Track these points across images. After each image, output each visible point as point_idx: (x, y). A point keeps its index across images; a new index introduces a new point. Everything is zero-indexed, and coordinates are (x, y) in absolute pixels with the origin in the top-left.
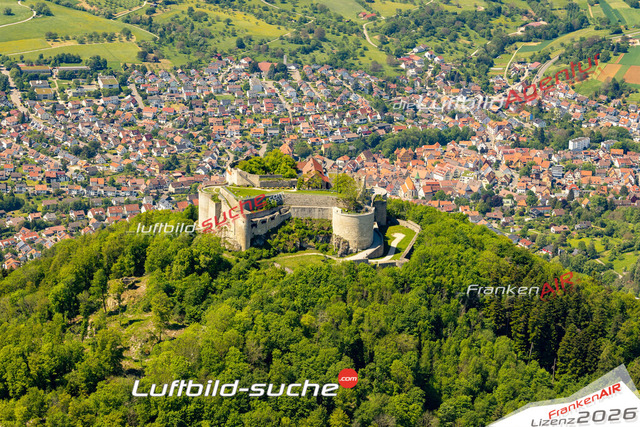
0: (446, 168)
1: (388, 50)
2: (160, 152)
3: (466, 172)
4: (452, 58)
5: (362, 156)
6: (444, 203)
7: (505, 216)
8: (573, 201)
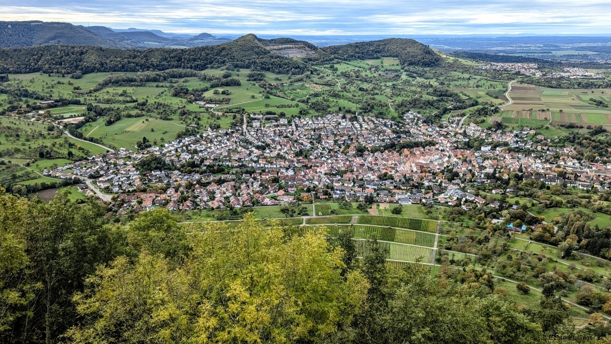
1: (398, 112)
5: (387, 152)
6: (427, 174)
7: (462, 182)
8: (497, 175)
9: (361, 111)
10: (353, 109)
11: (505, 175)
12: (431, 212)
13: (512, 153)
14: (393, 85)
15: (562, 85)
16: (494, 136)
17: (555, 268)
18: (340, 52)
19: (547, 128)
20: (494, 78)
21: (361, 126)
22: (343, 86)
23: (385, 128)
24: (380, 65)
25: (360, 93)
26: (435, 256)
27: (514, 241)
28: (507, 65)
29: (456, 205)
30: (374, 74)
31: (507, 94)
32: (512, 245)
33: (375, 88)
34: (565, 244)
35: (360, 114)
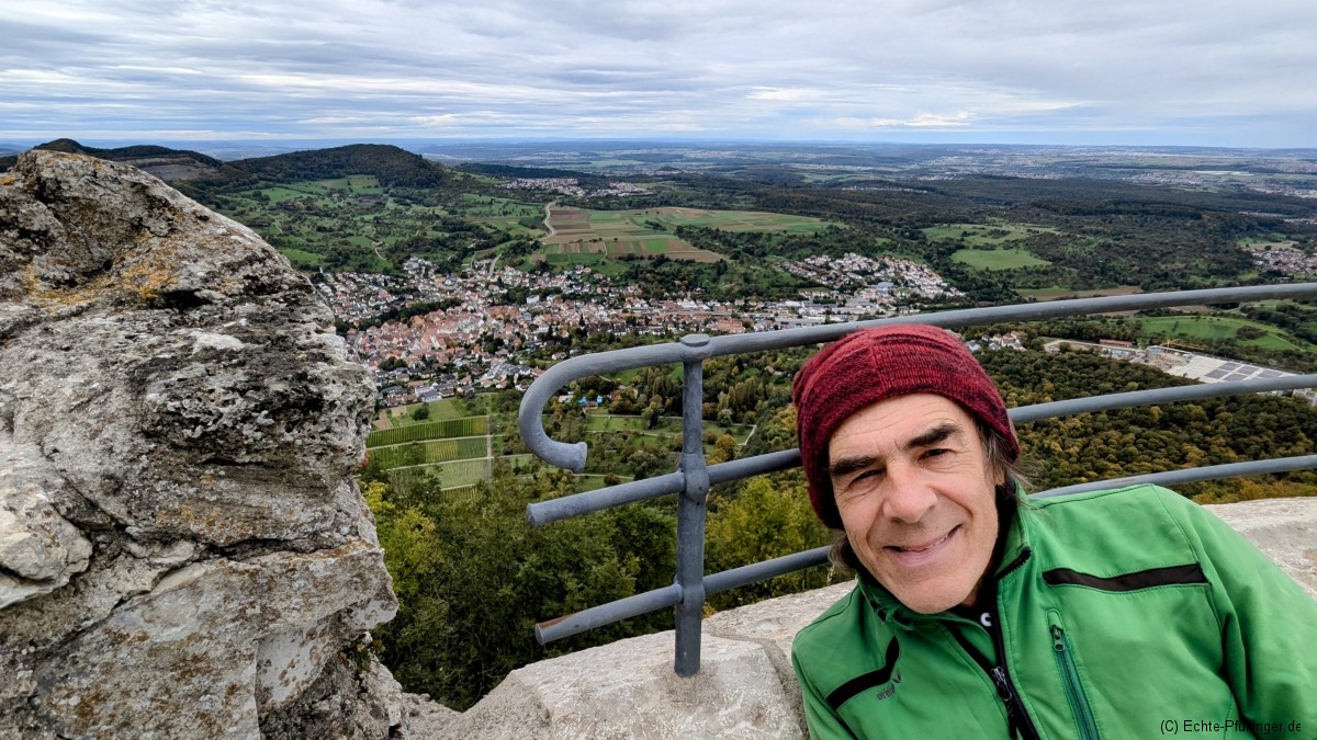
6: (458, 349)
7: (510, 352)
8: (554, 334)
9: (328, 264)
10: (313, 263)
11: (564, 331)
12: (474, 405)
13: (568, 301)
14: (376, 218)
15: (611, 206)
16: (540, 281)
17: (643, 444)
18: (268, 168)
19: (604, 263)
20: (525, 200)
21: (334, 290)
22: (286, 226)
23: (376, 288)
24: (347, 188)
25: (320, 235)
26: (490, 469)
27: (590, 421)
28: (538, 182)
29: (508, 387)
30: (338, 204)
31: (546, 222)
32: (590, 426)
33: (346, 226)
34: (648, 410)
35: (327, 269)
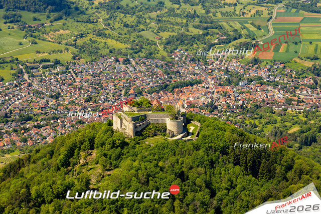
0: (194, 95)
1: (167, 51)
2: (84, 95)
3: (202, 97)
4: (192, 53)
5: (161, 92)
6: (195, 109)
7: (219, 113)
8: (244, 106)
10: (124, 51)
13: (263, 86)
16: (251, 71)
21: (135, 69)
22: (106, 22)
23: (157, 70)
31: (270, 24)
